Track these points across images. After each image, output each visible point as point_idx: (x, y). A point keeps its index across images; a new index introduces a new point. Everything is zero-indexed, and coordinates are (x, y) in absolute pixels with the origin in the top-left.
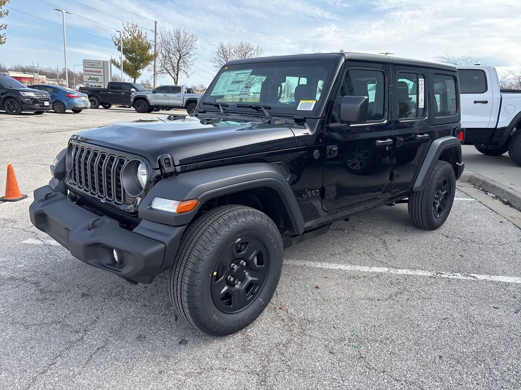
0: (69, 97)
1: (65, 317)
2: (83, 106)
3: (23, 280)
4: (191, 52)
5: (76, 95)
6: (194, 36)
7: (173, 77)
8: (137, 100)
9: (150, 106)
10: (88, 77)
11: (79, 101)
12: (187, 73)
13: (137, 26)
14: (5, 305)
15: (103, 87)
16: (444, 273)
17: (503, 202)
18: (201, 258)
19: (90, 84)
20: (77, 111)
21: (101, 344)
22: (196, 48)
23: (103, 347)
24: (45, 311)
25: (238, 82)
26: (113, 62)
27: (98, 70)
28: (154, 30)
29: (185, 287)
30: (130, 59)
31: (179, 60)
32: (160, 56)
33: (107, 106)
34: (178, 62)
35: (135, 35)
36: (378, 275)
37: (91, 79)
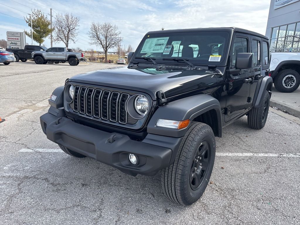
0: (2, 55)
1: (80, 201)
2: (11, 60)
3: (34, 177)
4: (76, 28)
5: (6, 53)
6: (77, 18)
7: (65, 43)
8: (37, 56)
9: (44, 60)
10: (10, 42)
11: (9, 57)
12: (73, 41)
13: (40, 12)
14: (32, 197)
15: (20, 48)
16: (283, 154)
17: (284, 112)
18: (187, 157)
19: (12, 47)
20: (7, 63)
21: (116, 219)
22: (79, 26)
23: (119, 220)
24: (64, 198)
25: (160, 45)
26: (26, 33)
27: (17, 38)
28: (50, 14)
29: (179, 177)
30: (37, 31)
31: (68, 33)
32: (56, 29)
33: (24, 60)
34: (68, 34)
35: (40, 16)
36: (250, 158)
37: (12, 43)
